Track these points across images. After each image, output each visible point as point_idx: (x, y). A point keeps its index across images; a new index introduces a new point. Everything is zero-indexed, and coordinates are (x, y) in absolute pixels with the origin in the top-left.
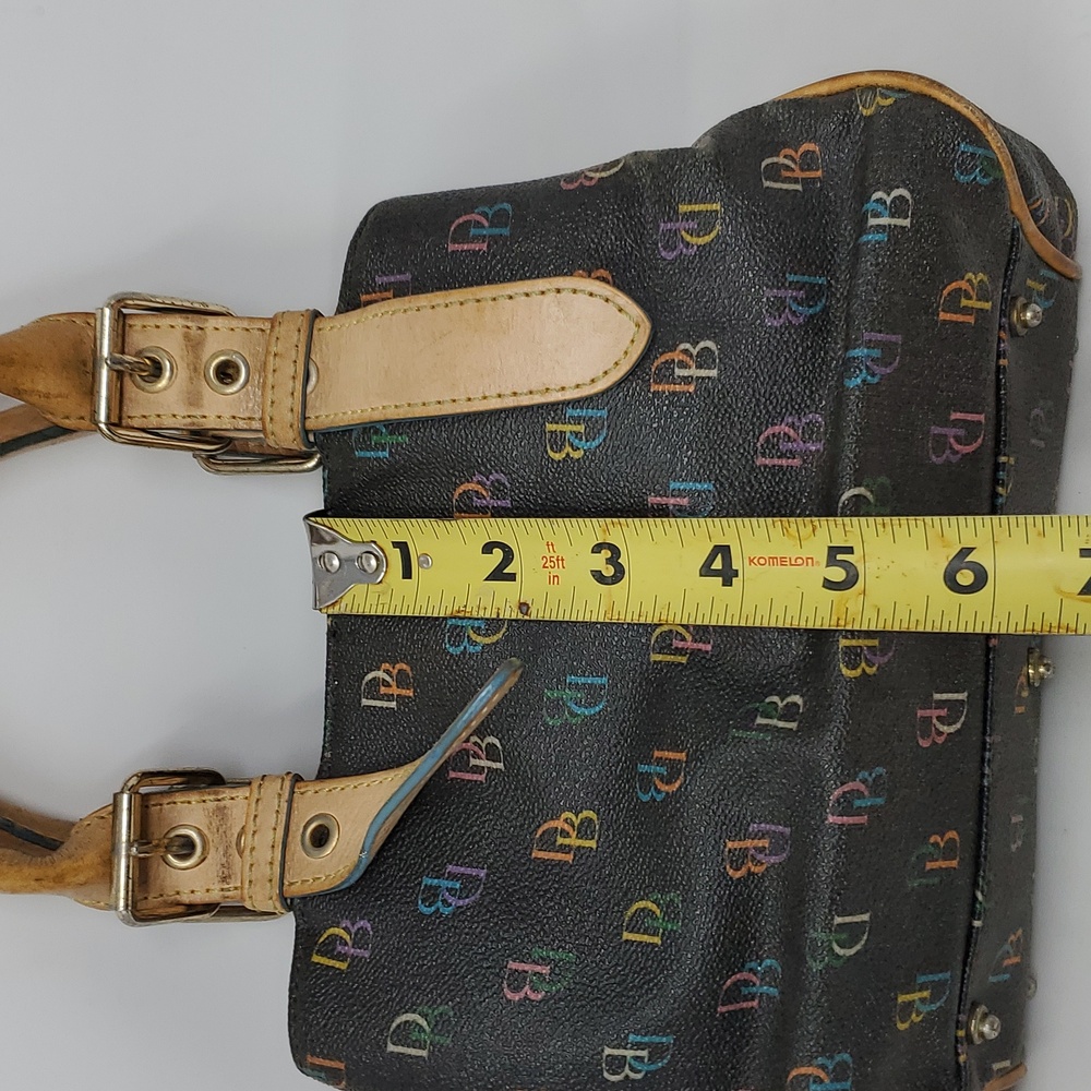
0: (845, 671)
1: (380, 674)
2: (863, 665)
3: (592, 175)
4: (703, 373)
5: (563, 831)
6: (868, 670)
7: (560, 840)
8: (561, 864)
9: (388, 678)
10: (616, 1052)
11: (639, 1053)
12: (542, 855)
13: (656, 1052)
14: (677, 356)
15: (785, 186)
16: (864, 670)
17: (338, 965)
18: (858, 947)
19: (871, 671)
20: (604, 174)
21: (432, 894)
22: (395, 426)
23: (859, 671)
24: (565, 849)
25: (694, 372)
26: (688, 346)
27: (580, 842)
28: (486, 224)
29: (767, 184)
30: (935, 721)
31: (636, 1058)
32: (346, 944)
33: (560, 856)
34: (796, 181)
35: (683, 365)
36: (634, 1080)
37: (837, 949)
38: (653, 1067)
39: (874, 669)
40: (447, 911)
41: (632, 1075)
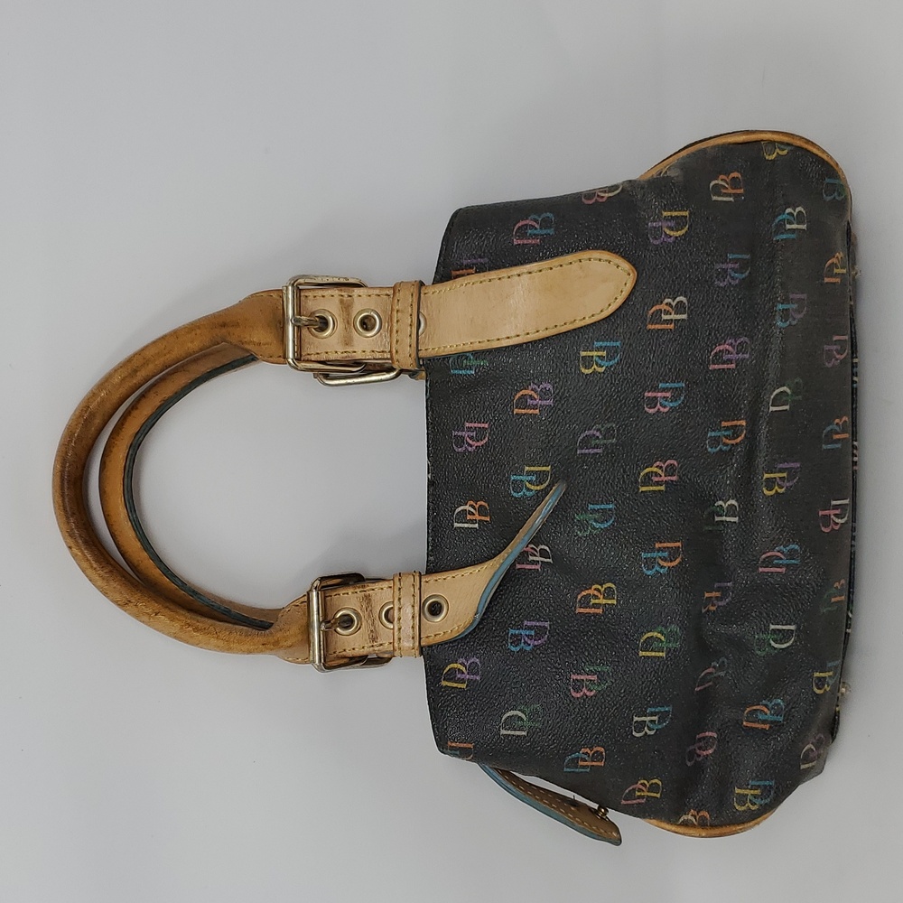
0: (766, 492)
1: (467, 507)
2: (776, 487)
3: (602, 195)
4: (679, 317)
5: (594, 595)
6: (779, 491)
7: (593, 601)
8: (595, 615)
9: (472, 510)
12: (582, 610)
13: (663, 717)
14: (663, 307)
15: (725, 199)
16: (776, 491)
17: (460, 686)
19: (780, 491)
20: (611, 195)
21: (517, 640)
22: (477, 354)
23: (774, 491)
24: (596, 606)
25: (673, 316)
26: (670, 300)
27: (604, 601)
29: (714, 198)
30: (832, 516)
32: (463, 673)
33: (593, 611)
34: (729, 195)
35: (668, 313)
36: (650, 736)
39: (783, 490)
40: (528, 649)
41: (649, 733)
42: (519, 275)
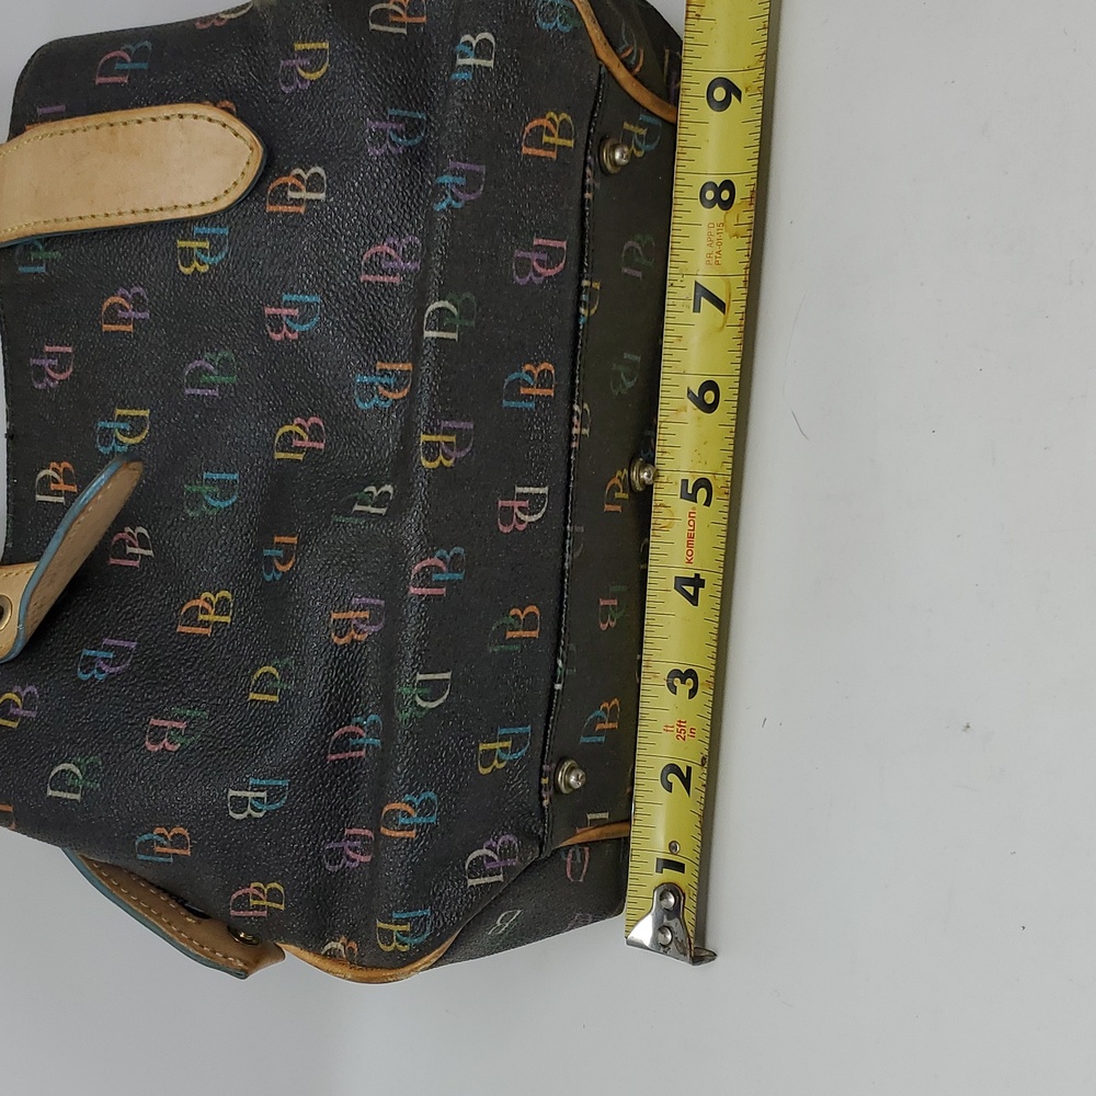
0: (425, 463)
1: (50, 472)
2: (441, 457)
3: (224, 16)
4: (313, 196)
5: (203, 608)
6: (445, 463)
7: (201, 617)
8: (200, 637)
9: (56, 476)
10: (239, 793)
11: (259, 794)
12: (185, 629)
13: (274, 794)
14: (290, 180)
15: (391, 30)
16: (441, 462)
17: (10, 724)
18: (441, 701)
19: (448, 464)
20: (233, 16)
21: (89, 663)
22: (51, 240)
23: (437, 463)
24: (205, 624)
25: (304, 195)
26: (299, 172)
27: (217, 618)
28: (129, 60)
29: (373, 26)
31: (257, 799)
32: (18, 707)
33: (200, 630)
34: (402, 25)
35: (295, 188)
36: (256, 819)
37: (420, 702)
38: (272, 807)
39: (451, 462)
40: (101, 677)
41: (254, 814)
42: (97, 128)
